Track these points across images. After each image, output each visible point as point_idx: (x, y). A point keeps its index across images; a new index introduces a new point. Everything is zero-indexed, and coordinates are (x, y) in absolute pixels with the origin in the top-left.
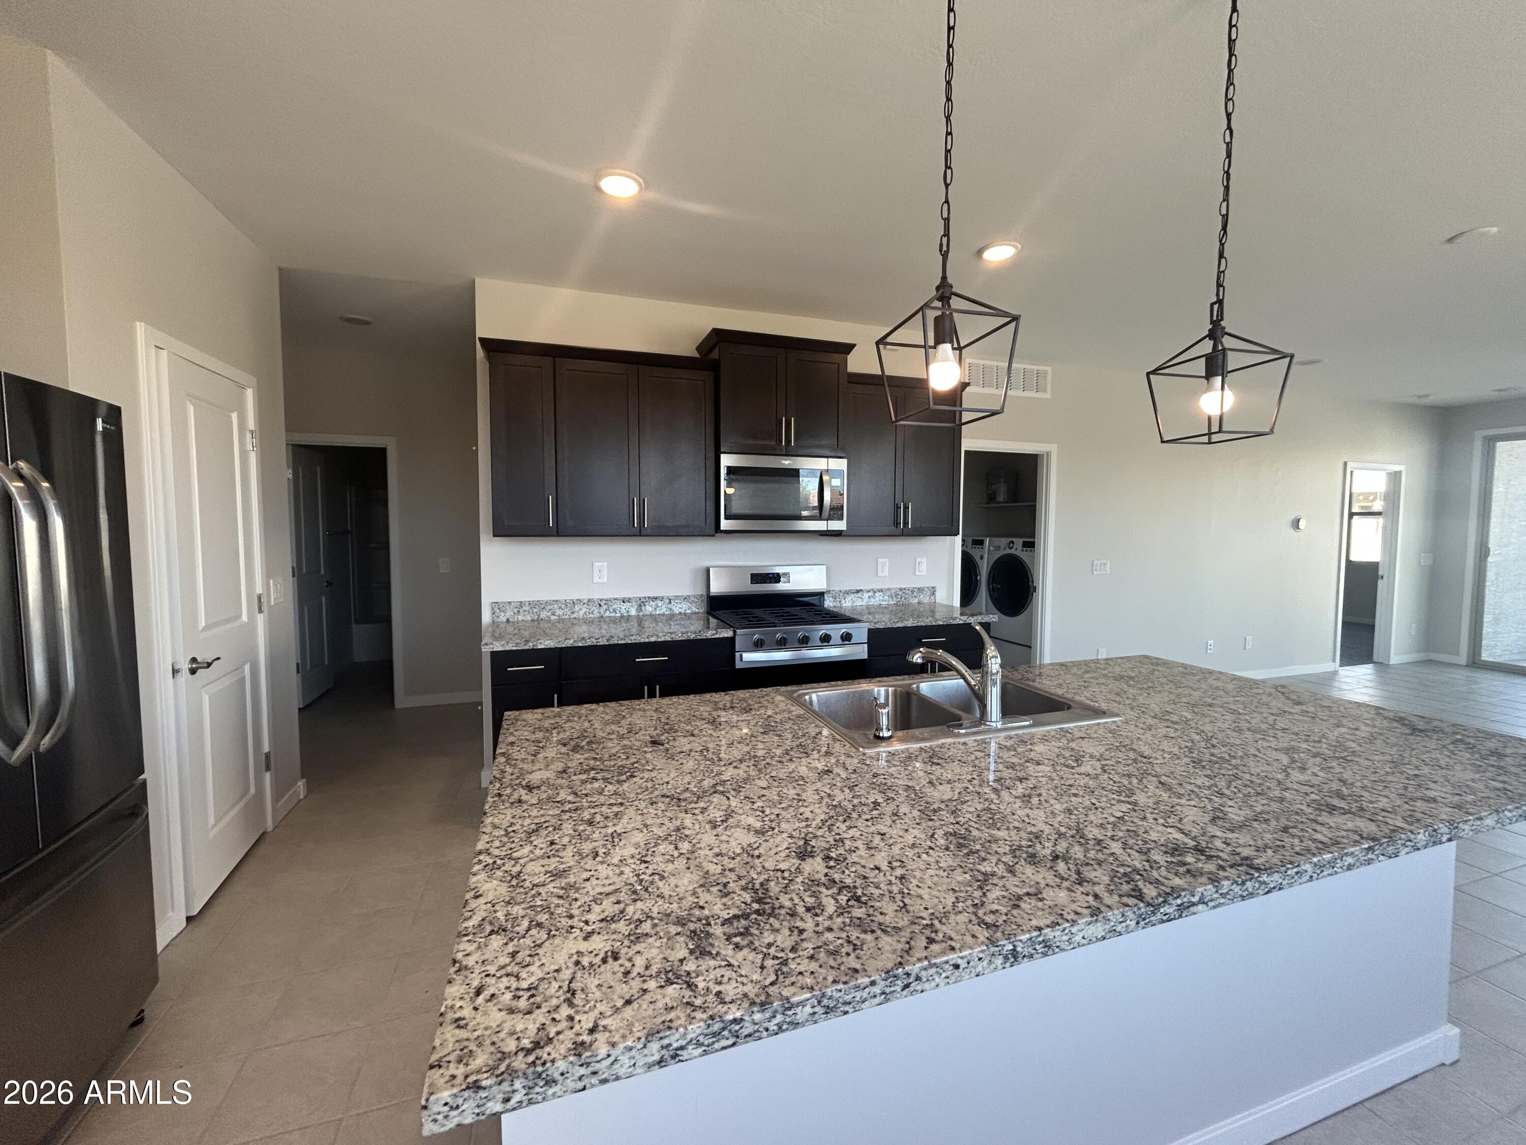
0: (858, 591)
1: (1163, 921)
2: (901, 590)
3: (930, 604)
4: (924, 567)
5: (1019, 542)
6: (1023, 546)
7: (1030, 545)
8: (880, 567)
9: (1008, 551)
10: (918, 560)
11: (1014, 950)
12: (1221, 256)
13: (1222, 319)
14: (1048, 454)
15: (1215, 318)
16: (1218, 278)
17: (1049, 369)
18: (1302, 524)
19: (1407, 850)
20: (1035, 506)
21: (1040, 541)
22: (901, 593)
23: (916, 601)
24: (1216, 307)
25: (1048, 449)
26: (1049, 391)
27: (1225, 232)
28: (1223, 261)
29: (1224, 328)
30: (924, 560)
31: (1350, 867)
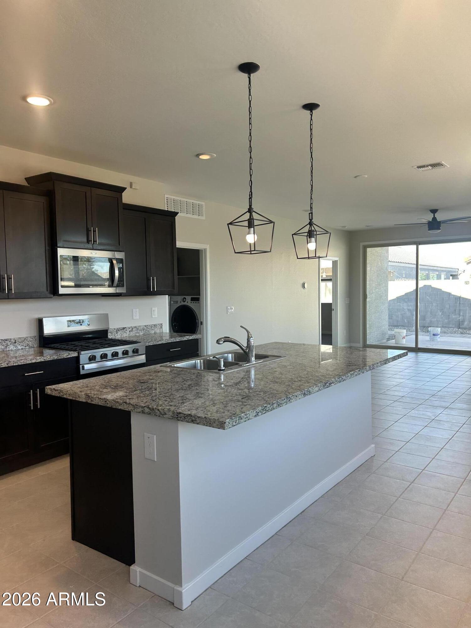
0: (124, 328)
1: (327, 387)
2: (146, 326)
3: (160, 333)
4: (156, 312)
5: (188, 298)
6: (191, 300)
7: (197, 299)
8: (134, 314)
9: (183, 303)
10: (153, 309)
11: (305, 393)
12: (311, 198)
13: (312, 219)
14: (205, 250)
15: (310, 218)
16: (311, 205)
17: (203, 203)
18: (306, 285)
19: (366, 371)
20: (199, 278)
21: (202, 297)
22: (146, 328)
23: (153, 332)
24: (310, 214)
25: (205, 248)
26: (204, 216)
27: (312, 191)
28: (312, 200)
29: (313, 222)
30: (156, 309)
31: (356, 375)
